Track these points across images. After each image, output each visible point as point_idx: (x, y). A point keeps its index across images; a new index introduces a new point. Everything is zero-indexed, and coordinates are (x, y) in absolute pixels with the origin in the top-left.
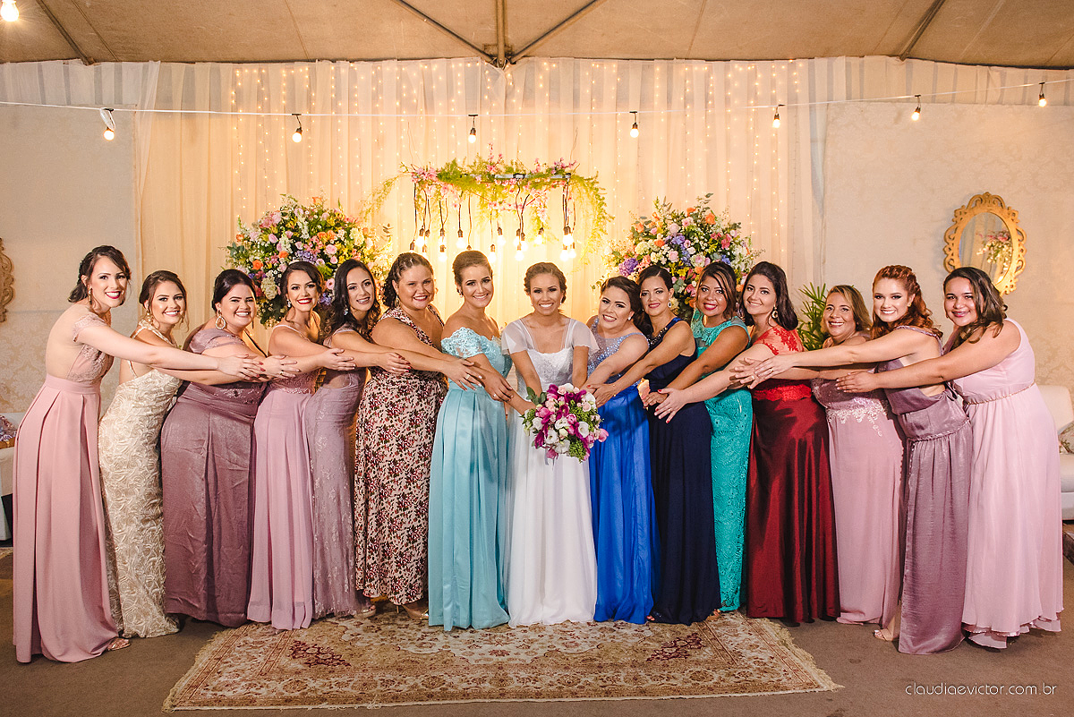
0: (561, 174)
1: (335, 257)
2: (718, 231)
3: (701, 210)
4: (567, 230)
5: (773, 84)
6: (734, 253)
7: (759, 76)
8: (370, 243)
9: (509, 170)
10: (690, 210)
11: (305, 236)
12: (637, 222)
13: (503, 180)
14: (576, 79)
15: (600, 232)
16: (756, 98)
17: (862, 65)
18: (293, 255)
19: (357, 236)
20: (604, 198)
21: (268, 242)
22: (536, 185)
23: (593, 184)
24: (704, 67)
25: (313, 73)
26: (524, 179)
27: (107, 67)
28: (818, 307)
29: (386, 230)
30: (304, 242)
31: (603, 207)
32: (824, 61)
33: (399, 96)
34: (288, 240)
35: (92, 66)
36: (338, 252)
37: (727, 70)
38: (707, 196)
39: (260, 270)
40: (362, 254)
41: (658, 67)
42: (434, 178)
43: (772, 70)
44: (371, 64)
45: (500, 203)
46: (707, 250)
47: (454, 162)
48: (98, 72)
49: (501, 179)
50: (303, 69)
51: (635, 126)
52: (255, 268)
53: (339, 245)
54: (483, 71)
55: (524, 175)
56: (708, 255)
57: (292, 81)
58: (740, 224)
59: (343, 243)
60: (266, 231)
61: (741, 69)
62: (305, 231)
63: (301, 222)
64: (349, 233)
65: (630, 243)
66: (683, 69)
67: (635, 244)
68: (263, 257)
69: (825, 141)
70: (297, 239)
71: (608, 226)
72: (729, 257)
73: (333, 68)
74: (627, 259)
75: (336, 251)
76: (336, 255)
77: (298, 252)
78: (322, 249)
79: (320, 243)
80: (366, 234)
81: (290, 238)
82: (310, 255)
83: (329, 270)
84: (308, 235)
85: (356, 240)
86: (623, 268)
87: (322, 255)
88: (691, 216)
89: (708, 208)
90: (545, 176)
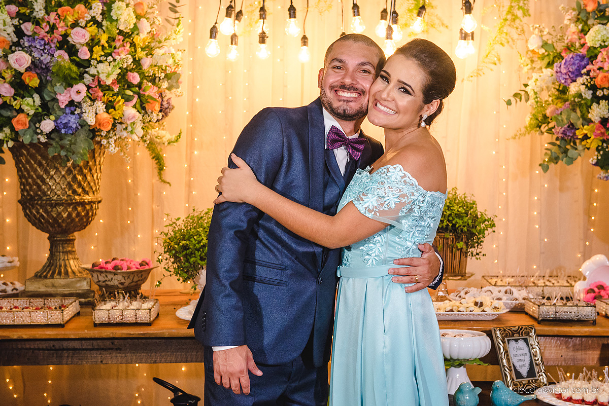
1: (86, 49)
4: (466, 7)
8: (145, 26)
11: (39, 10)
18: (17, 44)
19: (124, 15)
29: (173, 8)
30: (37, 23)
34: (8, 20)
36: (92, 40)
40: (133, 44)
53: (93, 29)
59: (100, 25)
62: (40, 5)
64: (110, 10)
65: (573, 29)
67: (584, 31)
70: (24, 18)
74: (568, 56)
75: (88, 38)
76: (87, 44)
77: (25, 38)
78: (66, 36)
79: (62, 24)
80: (139, 11)
81: (14, 15)
82: (45, 44)
83: (75, 68)
84: (43, 12)
85: (122, 20)
86: (564, 71)
87: (65, 44)
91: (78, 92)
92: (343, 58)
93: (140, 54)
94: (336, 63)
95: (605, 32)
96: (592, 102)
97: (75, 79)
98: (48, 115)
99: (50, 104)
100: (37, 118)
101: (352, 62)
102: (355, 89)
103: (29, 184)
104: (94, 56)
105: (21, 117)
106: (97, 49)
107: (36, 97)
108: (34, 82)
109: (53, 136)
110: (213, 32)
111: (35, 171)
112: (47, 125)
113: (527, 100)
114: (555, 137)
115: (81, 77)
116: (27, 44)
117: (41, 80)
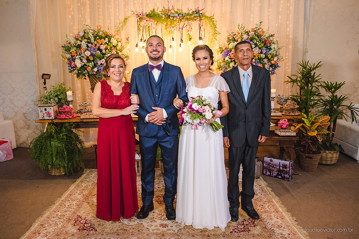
0: (198, 15)
2: (265, 38)
3: (258, 29)
4: (200, 38)
6: (271, 47)
8: (120, 44)
9: (176, 13)
10: (252, 29)
11: (92, 41)
12: (230, 35)
13: (174, 17)
15: (214, 40)
18: (87, 49)
19: (114, 41)
20: (216, 25)
21: (77, 44)
22: (187, 19)
23: (212, 19)
26: (183, 17)
28: (305, 70)
29: (127, 39)
30: (92, 44)
31: (216, 29)
34: (85, 43)
36: (106, 48)
38: (260, 23)
39: (74, 56)
40: (117, 49)
42: (145, 16)
45: (173, 27)
46: (260, 46)
47: (154, 9)
49: (173, 17)
52: (72, 55)
53: (106, 45)
55: (182, 15)
56: (260, 48)
58: (274, 34)
59: (108, 44)
60: (77, 39)
62: (92, 39)
63: (90, 35)
64: (110, 40)
65: (227, 43)
67: (229, 44)
68: (76, 50)
70: (89, 43)
71: (218, 37)
72: (269, 49)
74: (225, 51)
75: (105, 47)
76: (105, 49)
77: (89, 48)
78: (99, 47)
79: (98, 44)
80: (118, 40)
81: (86, 42)
82: (94, 49)
83: (101, 55)
84: (94, 41)
85: (113, 43)
86: (224, 54)
87: (99, 49)
88: (253, 31)
89: (260, 28)
90: (191, 15)
91: (103, 61)
92: (152, 42)
93: (118, 51)
94: (150, 44)
95: (233, 45)
96: (231, 62)
97: (102, 58)
98: (96, 67)
99: (96, 64)
100: (93, 68)
101: (155, 43)
102: (157, 51)
103: (93, 84)
104: (107, 52)
105: (89, 67)
106: (107, 50)
107: (93, 62)
108: (92, 59)
109: (97, 72)
110: (137, 46)
111: (94, 81)
112: (96, 70)
113: (216, 62)
114: (223, 71)
115: (104, 57)
116: (89, 49)
117: (94, 58)
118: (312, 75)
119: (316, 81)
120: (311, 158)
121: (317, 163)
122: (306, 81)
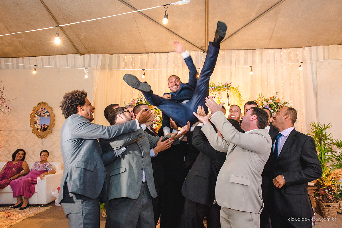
0: (227, 87)
2: (281, 104)
3: (275, 98)
5: (297, 55)
7: (292, 53)
10: (271, 98)
14: (230, 56)
16: (291, 60)
17: (328, 48)
20: (241, 94)
22: (219, 90)
23: (237, 89)
24: (273, 51)
25: (148, 57)
27: (87, 56)
28: (317, 130)
31: (241, 97)
32: (315, 47)
33: (174, 63)
35: (82, 56)
36: (155, 112)
37: (281, 51)
38: (276, 93)
41: (258, 52)
43: (297, 51)
44: (166, 53)
48: (84, 58)
50: (145, 56)
51: (252, 71)
53: (155, 110)
54: (201, 55)
55: (215, 87)
57: (142, 59)
58: (288, 102)
59: (157, 109)
61: (286, 51)
66: (266, 52)
69: (316, 74)
71: (242, 103)
73: (154, 55)
88: (271, 100)
89: (277, 97)
90: (222, 87)
118: (324, 134)
119: (328, 139)
120: (330, 206)
121: (336, 211)
122: (319, 139)
